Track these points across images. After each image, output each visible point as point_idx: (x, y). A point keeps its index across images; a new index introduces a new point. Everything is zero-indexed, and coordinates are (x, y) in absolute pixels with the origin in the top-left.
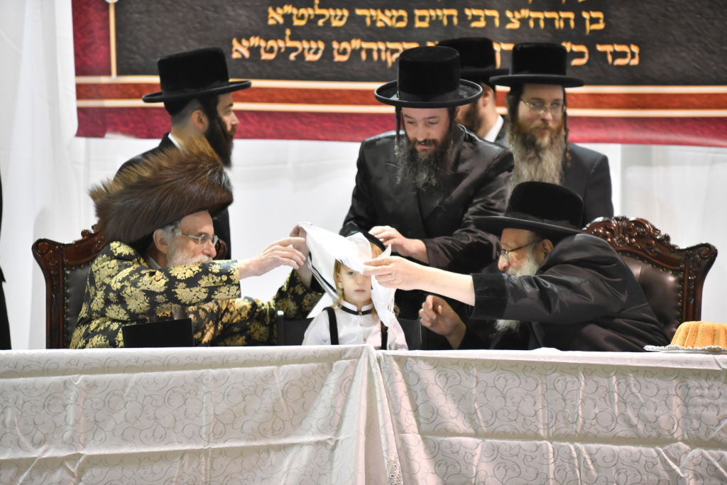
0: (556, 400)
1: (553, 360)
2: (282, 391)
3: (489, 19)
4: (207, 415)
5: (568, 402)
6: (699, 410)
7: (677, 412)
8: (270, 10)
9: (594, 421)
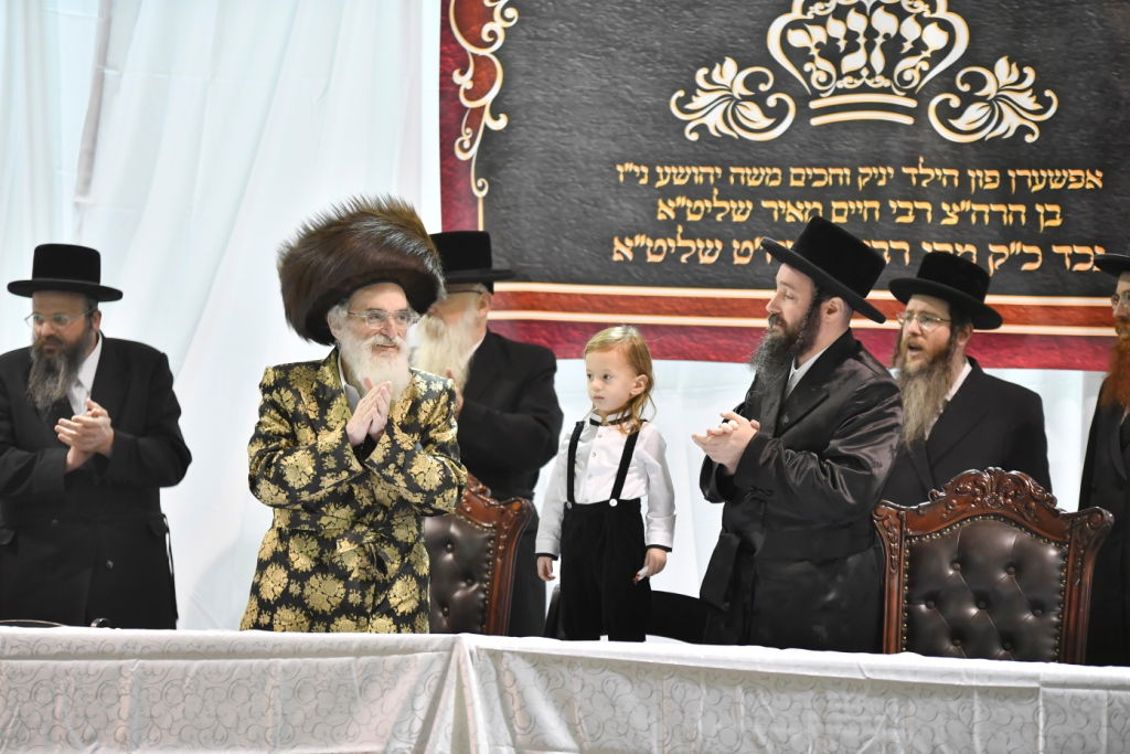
0: (673, 712)
1: (671, 662)
2: (360, 688)
3: (919, 213)
4: (275, 714)
5: (687, 714)
6: (838, 729)
7: (813, 730)
8: (660, 203)
9: (715, 741)
